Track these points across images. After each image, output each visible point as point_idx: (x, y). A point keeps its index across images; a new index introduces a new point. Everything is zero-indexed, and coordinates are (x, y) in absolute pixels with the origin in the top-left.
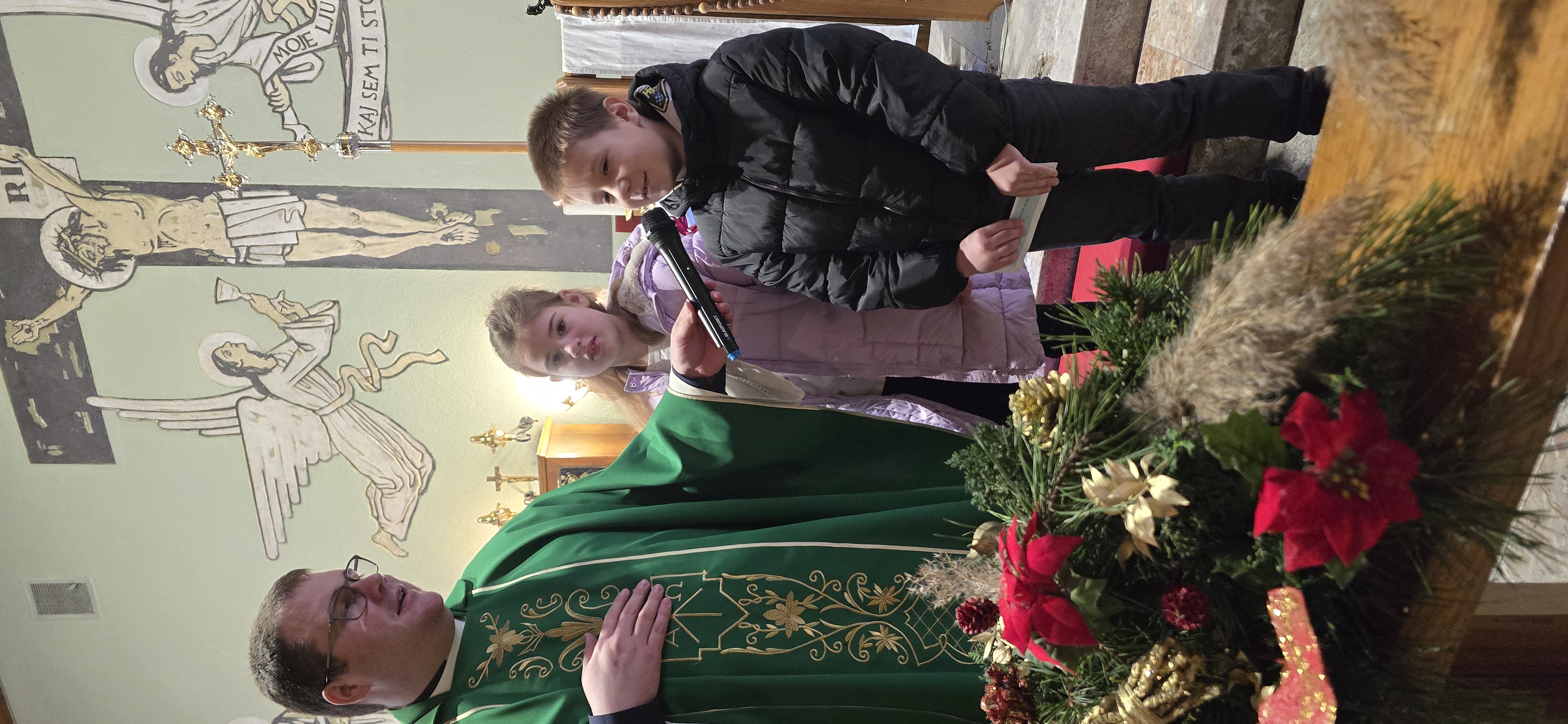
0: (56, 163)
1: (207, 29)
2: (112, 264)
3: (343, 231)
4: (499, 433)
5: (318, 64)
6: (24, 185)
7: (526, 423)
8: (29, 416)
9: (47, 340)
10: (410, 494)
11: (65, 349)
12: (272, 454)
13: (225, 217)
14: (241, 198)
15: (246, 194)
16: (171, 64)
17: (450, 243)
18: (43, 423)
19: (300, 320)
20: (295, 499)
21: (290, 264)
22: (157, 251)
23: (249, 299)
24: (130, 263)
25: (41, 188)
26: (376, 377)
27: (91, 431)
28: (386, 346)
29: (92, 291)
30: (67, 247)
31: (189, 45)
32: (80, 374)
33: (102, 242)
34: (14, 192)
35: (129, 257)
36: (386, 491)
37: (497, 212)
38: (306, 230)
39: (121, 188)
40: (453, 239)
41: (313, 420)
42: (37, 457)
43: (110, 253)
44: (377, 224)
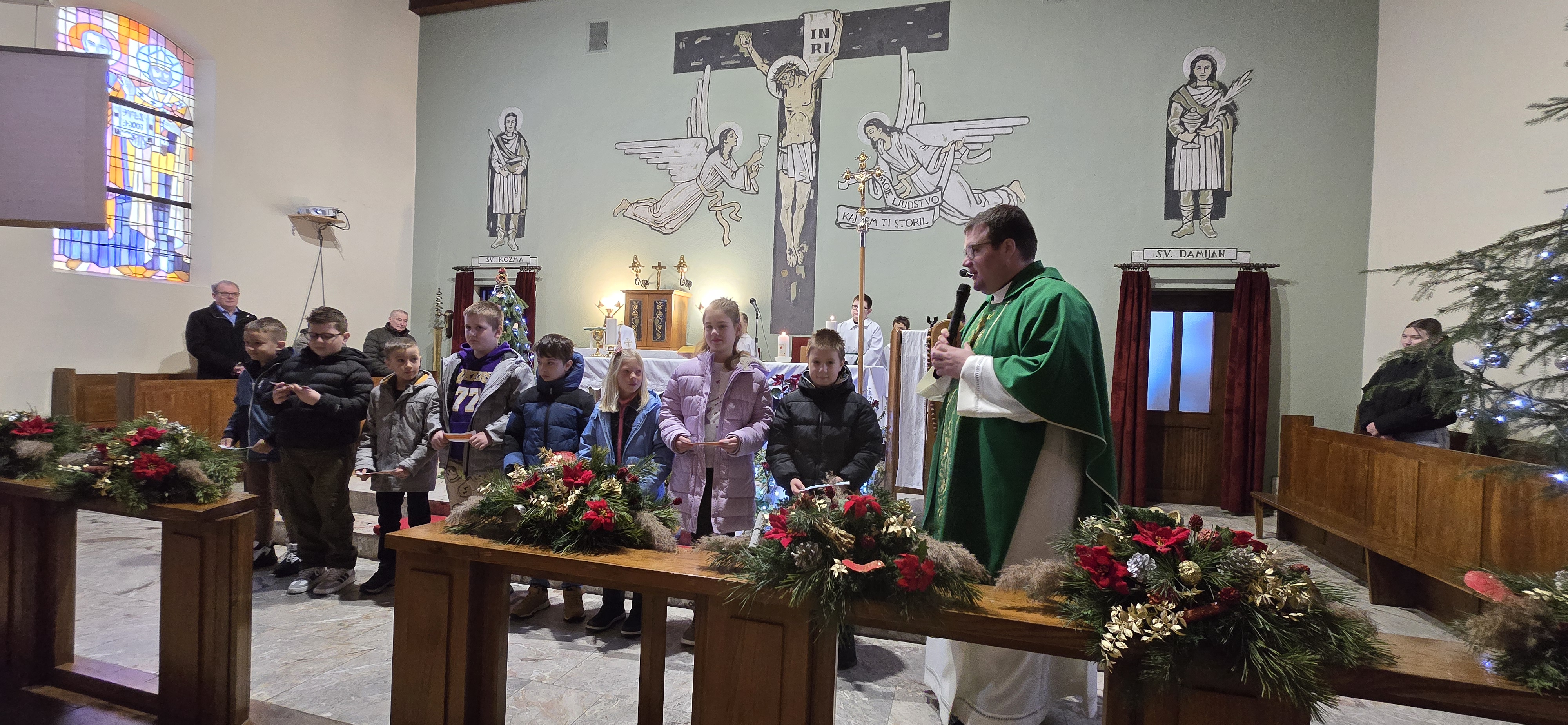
0: (830, 69)
1: (894, 147)
2: (779, 87)
3: (795, 200)
4: (685, 269)
5: (878, 197)
6: (820, 52)
7: (689, 284)
8: (702, 36)
9: (741, 51)
10: (650, 219)
11: (736, 59)
12: (676, 152)
13: (803, 144)
14: (812, 153)
15: (814, 155)
16: (878, 129)
17: (788, 252)
18: (697, 42)
19: (748, 174)
20: (650, 161)
21: (778, 172)
22: (786, 109)
23: (760, 150)
24: (780, 96)
25: (818, 60)
26: (716, 209)
27: (692, 64)
28: (733, 215)
29: (766, 76)
30: (789, 67)
31: (887, 139)
32: (723, 64)
33: (791, 84)
34: (816, 47)
35: (783, 96)
36: (652, 207)
37: (803, 277)
38: (795, 182)
39: (818, 97)
40: (790, 254)
41: (695, 175)
42: (679, 36)
43: (785, 87)
44: (798, 217)
